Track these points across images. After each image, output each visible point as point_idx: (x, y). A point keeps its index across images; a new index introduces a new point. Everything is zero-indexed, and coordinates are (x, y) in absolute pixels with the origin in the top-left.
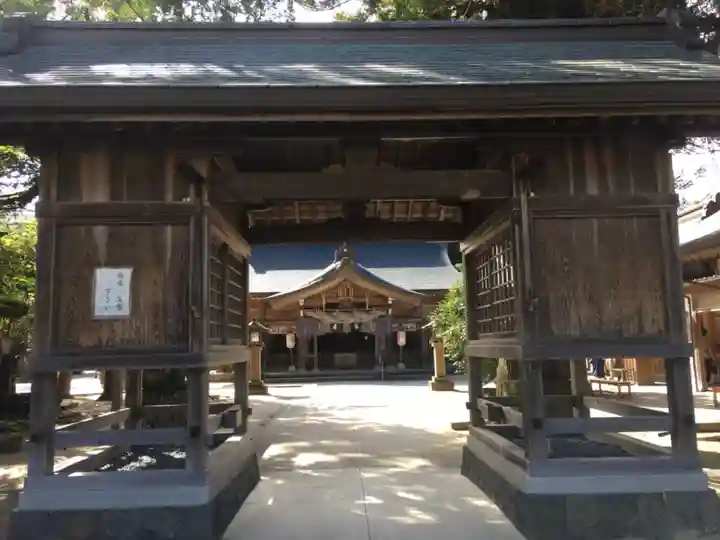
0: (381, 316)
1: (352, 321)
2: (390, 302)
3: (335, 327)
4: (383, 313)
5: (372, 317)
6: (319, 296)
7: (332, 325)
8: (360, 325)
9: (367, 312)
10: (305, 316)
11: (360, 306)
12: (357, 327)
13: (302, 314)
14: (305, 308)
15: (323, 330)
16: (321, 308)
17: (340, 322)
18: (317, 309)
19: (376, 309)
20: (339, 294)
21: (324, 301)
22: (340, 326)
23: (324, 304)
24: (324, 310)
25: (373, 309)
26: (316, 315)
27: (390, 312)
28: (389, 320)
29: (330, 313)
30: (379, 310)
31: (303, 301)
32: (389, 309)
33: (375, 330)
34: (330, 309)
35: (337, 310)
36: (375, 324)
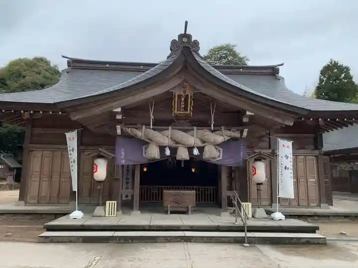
0: (234, 139)
2: (245, 120)
3: (168, 152)
4: (237, 135)
5: (220, 139)
7: (163, 148)
9: (213, 131)
11: (203, 124)
12: (196, 152)
13: (119, 131)
15: (153, 153)
16: (147, 124)
17: (174, 145)
18: (142, 125)
19: (225, 129)
20: (175, 105)
21: (151, 114)
22: (174, 151)
23: (152, 117)
24: (151, 127)
25: (221, 128)
26: (139, 134)
27: (245, 134)
28: (242, 144)
29: (160, 131)
30: (230, 130)
31: (119, 110)
32: (245, 130)
33: (221, 158)
34: (161, 124)
35: (170, 128)
36: (221, 150)
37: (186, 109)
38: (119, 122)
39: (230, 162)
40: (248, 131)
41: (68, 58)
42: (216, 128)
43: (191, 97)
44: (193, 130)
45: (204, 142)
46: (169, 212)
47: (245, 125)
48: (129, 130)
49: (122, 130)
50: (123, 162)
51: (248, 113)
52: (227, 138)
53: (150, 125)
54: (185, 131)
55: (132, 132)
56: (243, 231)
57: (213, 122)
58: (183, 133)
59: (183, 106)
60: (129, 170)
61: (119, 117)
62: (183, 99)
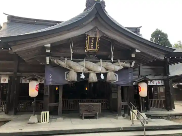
0: (126, 68)
2: (133, 56)
3: (83, 76)
4: (128, 65)
9: (113, 63)
11: (106, 58)
12: (102, 77)
13: (48, 62)
14: (52, 55)
17: (87, 72)
18: (65, 58)
19: (120, 61)
20: (87, 45)
21: (71, 50)
22: (87, 75)
23: (72, 52)
24: (71, 59)
25: (118, 61)
26: (63, 64)
27: (133, 65)
28: (130, 72)
29: (78, 62)
30: (123, 62)
31: (49, 45)
32: (133, 62)
33: (117, 80)
34: (78, 57)
35: (84, 60)
36: (117, 75)
37: (94, 47)
38: (48, 55)
39: (122, 83)
40: (135, 63)
41: (8, 15)
42: (115, 61)
43: (98, 39)
44: (100, 61)
45: (107, 70)
46: (83, 118)
47: (133, 59)
48: (55, 61)
49: (50, 61)
50: (51, 83)
51: (137, 51)
52: (122, 67)
53: (70, 58)
54: (95, 62)
55: (57, 62)
56: (143, 130)
57: (112, 57)
58: (93, 64)
59: (93, 46)
61: (48, 51)
62: (93, 41)
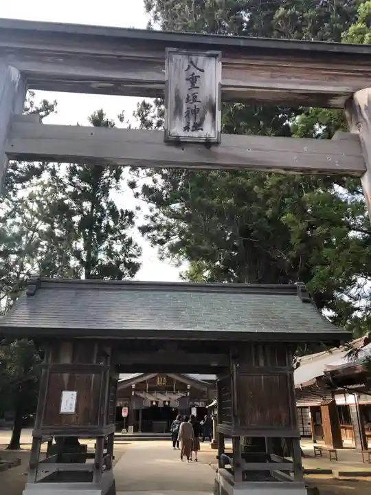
0: (183, 397)
1: (164, 399)
2: (188, 388)
3: (154, 403)
4: (184, 395)
5: (176, 397)
6: (144, 382)
7: (152, 402)
8: (169, 402)
9: (174, 393)
10: (135, 395)
11: (170, 390)
12: (167, 403)
13: (133, 394)
14: (135, 390)
15: (149, 405)
16: (145, 391)
17: (157, 400)
18: (143, 391)
19: (180, 392)
22: (157, 402)
23: (148, 387)
24: (147, 392)
25: (178, 392)
26: (142, 395)
27: (188, 395)
28: (187, 399)
29: (151, 393)
30: (182, 393)
34: (151, 391)
35: (155, 392)
36: (178, 402)
37: (162, 382)
39: (182, 408)
40: (189, 393)
42: (176, 392)
44: (166, 393)
45: (170, 399)
47: (188, 391)
50: (134, 408)
52: (180, 397)
54: (162, 394)
55: (139, 394)
57: (174, 389)
60: (137, 411)
